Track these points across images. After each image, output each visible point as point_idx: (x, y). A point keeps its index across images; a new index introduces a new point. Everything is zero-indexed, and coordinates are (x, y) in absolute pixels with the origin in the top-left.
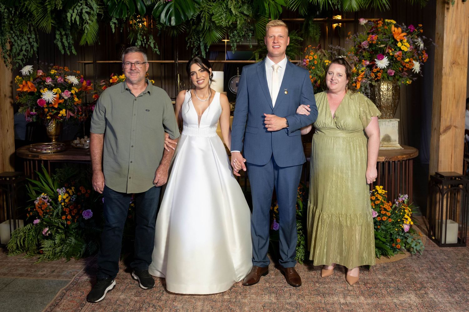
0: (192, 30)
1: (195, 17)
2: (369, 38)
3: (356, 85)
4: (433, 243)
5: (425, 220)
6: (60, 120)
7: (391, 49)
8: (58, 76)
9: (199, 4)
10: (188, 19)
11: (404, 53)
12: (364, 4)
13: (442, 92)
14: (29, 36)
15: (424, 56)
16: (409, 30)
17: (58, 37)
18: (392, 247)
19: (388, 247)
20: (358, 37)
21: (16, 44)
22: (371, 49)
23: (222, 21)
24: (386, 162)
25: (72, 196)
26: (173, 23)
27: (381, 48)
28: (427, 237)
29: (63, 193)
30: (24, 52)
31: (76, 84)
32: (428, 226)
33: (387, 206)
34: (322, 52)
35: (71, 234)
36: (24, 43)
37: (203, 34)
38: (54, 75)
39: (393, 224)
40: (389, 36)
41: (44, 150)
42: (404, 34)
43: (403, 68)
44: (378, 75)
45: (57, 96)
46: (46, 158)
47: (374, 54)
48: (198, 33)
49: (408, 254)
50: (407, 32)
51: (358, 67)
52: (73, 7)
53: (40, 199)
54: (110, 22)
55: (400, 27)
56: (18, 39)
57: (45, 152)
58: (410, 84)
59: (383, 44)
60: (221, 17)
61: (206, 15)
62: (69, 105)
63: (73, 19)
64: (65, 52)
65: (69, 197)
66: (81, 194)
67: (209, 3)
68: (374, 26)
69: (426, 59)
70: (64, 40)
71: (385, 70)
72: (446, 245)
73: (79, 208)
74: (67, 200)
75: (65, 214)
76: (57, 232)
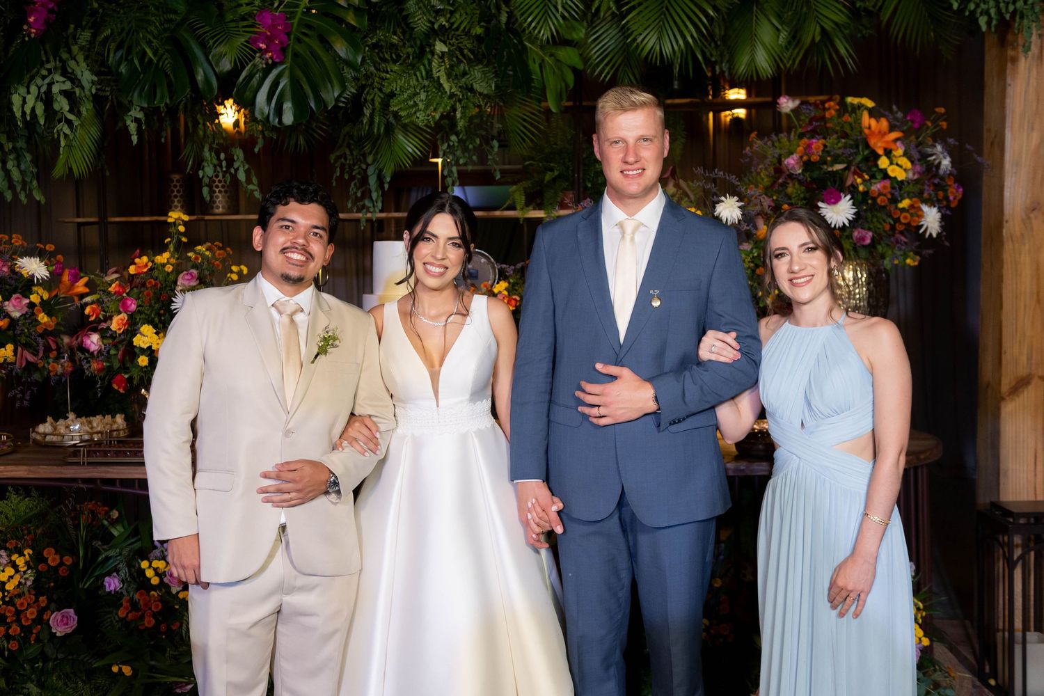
0: (342, 137)
1: (344, 103)
2: (801, 148)
7: (861, 176)
9: (355, 69)
10: (326, 106)
11: (897, 186)
12: (789, 59)
13: (1004, 286)
15: (952, 193)
16: (911, 123)
20: (776, 144)
22: (807, 175)
23: (419, 110)
25: (25, 572)
26: (288, 118)
27: (833, 173)
28: (975, 679)
29: (1, 565)
31: (42, 278)
32: (977, 646)
34: (677, 186)
37: (374, 145)
40: (854, 140)
42: (897, 134)
43: (895, 223)
47: (815, 190)
50: (905, 128)
52: (27, 80)
54: (127, 118)
55: (885, 116)
58: (916, 266)
59: (840, 163)
60: (415, 102)
61: (377, 96)
62: (24, 334)
63: (28, 111)
64: (15, 195)
65: (17, 577)
66: (46, 568)
67: (384, 65)
68: (815, 116)
69: (958, 198)
70: (11, 164)
71: (847, 231)
73: (44, 605)
74: (11, 586)
75: (6, 623)
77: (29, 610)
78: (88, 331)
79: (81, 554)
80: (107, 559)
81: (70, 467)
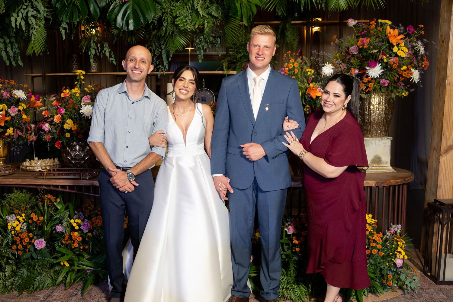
0: (152, 36)
1: (155, 20)
2: (359, 42)
4: (429, 280)
5: (419, 253)
6: (7, 140)
7: (385, 55)
8: (4, 90)
9: (161, 5)
10: (148, 22)
13: (445, 106)
15: (425, 63)
16: (408, 32)
18: (382, 284)
19: (377, 284)
20: (346, 41)
22: (361, 55)
23: (187, 24)
24: (376, 187)
25: (23, 223)
26: (131, 27)
27: (372, 54)
28: (422, 273)
29: (13, 220)
31: (24, 100)
32: (422, 260)
33: (377, 237)
34: (302, 59)
35: (23, 265)
37: (165, 41)
39: (383, 257)
40: (383, 39)
42: (402, 36)
43: (399, 77)
44: (369, 85)
45: (3, 113)
47: (364, 61)
48: (159, 39)
49: (400, 292)
50: (405, 34)
52: (17, 11)
54: (60, 28)
55: (396, 28)
58: (406, 96)
59: (375, 49)
60: (186, 20)
61: (169, 18)
62: (17, 123)
63: (18, 24)
64: (11, 62)
65: (20, 225)
66: (32, 222)
67: (172, 3)
68: (365, 28)
69: (428, 66)
70: (9, 49)
71: (378, 80)
72: (444, 283)
73: (31, 237)
74: (17, 229)
75: (16, 244)
76: (7, 263)
77: (26, 239)
78: (44, 122)
79: (46, 216)
80: (57, 218)
81: (39, 180)
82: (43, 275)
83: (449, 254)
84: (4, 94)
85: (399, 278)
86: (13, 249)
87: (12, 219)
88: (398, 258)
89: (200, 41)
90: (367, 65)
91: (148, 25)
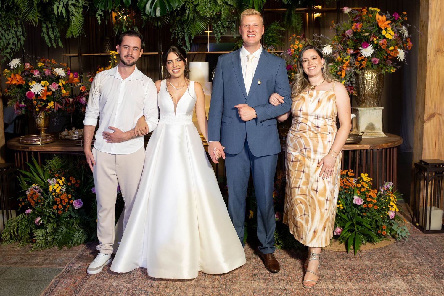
0: (176, 21)
1: (179, 8)
2: (353, 27)
3: (341, 73)
4: (418, 229)
5: (408, 207)
6: (48, 112)
7: (376, 38)
8: (46, 69)
10: (173, 9)
11: (388, 41)
13: (426, 80)
14: (16, 30)
15: (409, 44)
16: (394, 18)
17: (44, 30)
18: (377, 234)
19: (373, 234)
20: (342, 25)
21: (3, 38)
22: (355, 37)
23: (207, 11)
24: (371, 150)
25: (62, 186)
26: (158, 14)
27: (365, 37)
28: (411, 224)
30: (11, 46)
31: (64, 77)
32: (412, 213)
33: (372, 193)
34: (305, 41)
35: (62, 223)
36: (11, 37)
37: (187, 25)
38: (42, 68)
39: (378, 211)
40: (373, 24)
41: (34, 141)
42: (389, 22)
43: (388, 56)
44: (363, 63)
45: (45, 88)
46: (37, 149)
47: (358, 43)
48: (182, 23)
49: (393, 240)
50: (392, 19)
51: (342, 56)
53: (32, 190)
54: (96, 14)
55: (384, 15)
56: (5, 33)
57: (34, 143)
58: (394, 72)
59: (367, 33)
60: (206, 8)
61: (191, 6)
62: (57, 97)
63: (59, 11)
64: (52, 44)
65: (60, 187)
66: (71, 184)
68: (358, 15)
69: (411, 47)
70: (51, 33)
71: (370, 58)
72: (430, 232)
73: (70, 198)
74: (58, 191)
75: (56, 204)
76: (49, 221)
77: (65, 200)
78: (81, 96)
79: (83, 179)
81: (77, 147)
82: (80, 232)
83: (434, 207)
84: (46, 72)
85: (392, 228)
86: (54, 208)
87: (53, 182)
88: (390, 211)
89: (217, 25)
90: (360, 46)
91: (172, 12)
